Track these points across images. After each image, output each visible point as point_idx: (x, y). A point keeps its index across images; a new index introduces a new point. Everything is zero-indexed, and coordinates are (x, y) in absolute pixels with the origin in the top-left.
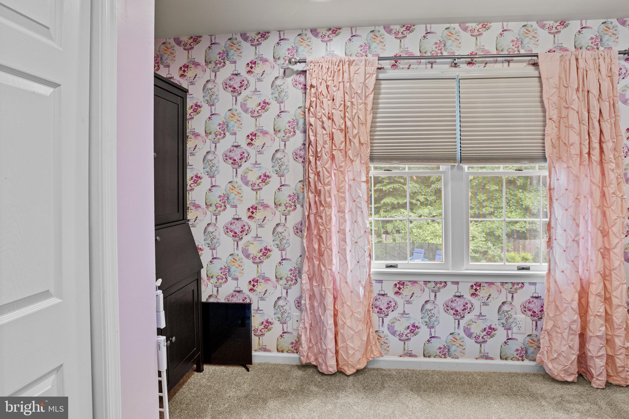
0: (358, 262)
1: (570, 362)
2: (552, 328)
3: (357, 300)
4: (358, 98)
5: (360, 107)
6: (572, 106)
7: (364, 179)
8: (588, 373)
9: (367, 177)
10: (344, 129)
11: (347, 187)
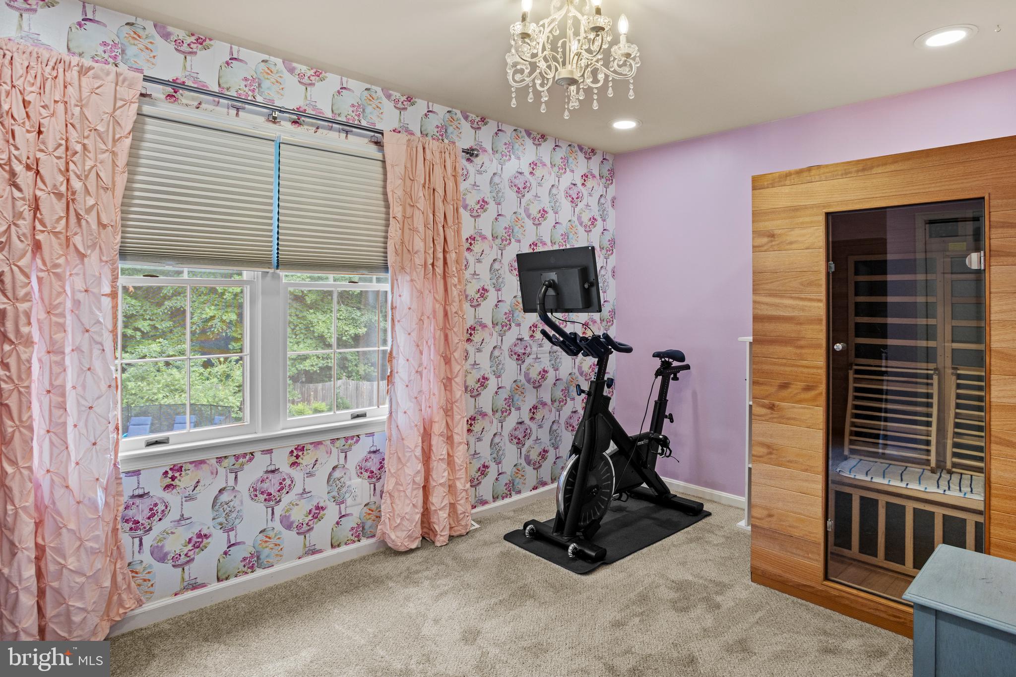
0: (94, 444)
1: (414, 524)
2: (394, 488)
3: (91, 516)
4: (98, 139)
5: (102, 157)
6: (418, 205)
7: (107, 290)
8: (431, 533)
9: (112, 287)
10: (65, 194)
11: (69, 304)
